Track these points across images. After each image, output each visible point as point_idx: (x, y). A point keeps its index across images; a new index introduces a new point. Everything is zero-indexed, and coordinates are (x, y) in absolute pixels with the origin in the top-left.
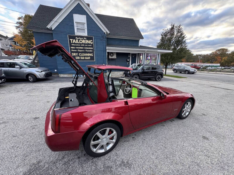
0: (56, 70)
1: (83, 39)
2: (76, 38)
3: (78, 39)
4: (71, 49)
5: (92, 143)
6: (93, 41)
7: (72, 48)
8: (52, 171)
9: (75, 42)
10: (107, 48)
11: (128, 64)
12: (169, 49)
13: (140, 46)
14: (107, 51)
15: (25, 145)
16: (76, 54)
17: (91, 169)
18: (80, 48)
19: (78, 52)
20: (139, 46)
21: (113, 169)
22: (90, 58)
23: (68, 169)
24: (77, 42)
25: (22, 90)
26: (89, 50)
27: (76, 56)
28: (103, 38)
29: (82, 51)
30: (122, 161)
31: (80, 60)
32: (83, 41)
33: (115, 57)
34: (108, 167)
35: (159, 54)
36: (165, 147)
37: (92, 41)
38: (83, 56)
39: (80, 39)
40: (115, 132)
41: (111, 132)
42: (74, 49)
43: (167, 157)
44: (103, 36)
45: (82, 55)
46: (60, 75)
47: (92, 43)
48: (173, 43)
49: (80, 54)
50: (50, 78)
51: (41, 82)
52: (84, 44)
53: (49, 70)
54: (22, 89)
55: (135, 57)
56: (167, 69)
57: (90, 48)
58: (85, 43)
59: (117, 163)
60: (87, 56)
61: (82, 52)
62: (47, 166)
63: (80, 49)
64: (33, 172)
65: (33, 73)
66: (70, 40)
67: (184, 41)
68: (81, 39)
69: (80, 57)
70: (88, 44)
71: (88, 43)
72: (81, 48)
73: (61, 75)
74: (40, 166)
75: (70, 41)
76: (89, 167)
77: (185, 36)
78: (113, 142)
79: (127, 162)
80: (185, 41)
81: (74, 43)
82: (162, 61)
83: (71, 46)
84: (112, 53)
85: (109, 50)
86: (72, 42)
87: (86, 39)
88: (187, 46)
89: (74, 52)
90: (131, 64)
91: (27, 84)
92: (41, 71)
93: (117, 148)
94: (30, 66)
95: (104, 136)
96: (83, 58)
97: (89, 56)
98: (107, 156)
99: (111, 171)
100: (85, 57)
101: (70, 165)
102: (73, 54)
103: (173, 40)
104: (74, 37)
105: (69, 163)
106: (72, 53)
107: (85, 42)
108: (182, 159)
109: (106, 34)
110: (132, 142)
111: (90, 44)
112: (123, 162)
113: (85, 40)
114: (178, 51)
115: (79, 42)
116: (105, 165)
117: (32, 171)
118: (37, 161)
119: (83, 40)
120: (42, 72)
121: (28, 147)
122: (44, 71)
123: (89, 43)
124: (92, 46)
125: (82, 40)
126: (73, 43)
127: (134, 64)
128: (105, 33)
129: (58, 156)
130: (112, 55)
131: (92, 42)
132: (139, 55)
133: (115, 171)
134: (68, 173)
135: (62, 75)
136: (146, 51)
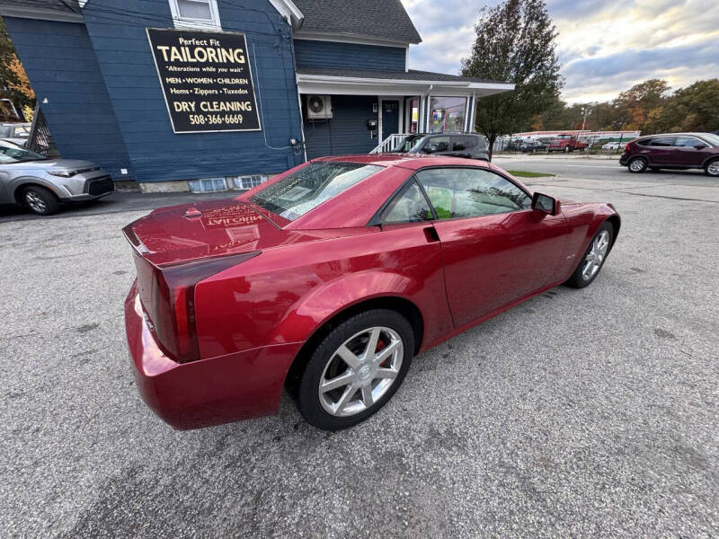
0: (124, 171)
1: (209, 46)
2: (181, 40)
3: (188, 46)
4: (168, 86)
5: (325, 385)
6: (244, 54)
7: (172, 80)
8: (191, 494)
9: (179, 57)
10: (298, 81)
11: (374, 136)
12: (502, 81)
13: (409, 70)
14: (301, 91)
15: (65, 419)
16: (189, 107)
17: (332, 468)
18: (199, 80)
19: (198, 99)
20: (407, 71)
21: (410, 458)
22: (241, 119)
23: (247, 480)
24: (186, 56)
25: (11, 242)
26: (237, 87)
27: (194, 114)
28: (281, 39)
29: (210, 92)
30: (431, 431)
31: (207, 126)
32: (210, 55)
33: (327, 112)
34: (389, 455)
35: (471, 98)
36: (555, 374)
37: (241, 51)
38: (216, 114)
39: (196, 46)
40: (396, 341)
41: (384, 341)
42: (178, 86)
43: (571, 401)
44: (280, 31)
45: (212, 107)
46: (141, 185)
47: (243, 61)
48: (514, 58)
49: (205, 106)
50: (106, 197)
51: (78, 213)
52: (214, 64)
53: (97, 169)
54: (10, 240)
55: (394, 110)
56: (493, 156)
57: (237, 81)
58: (216, 61)
59: (417, 438)
60: (232, 113)
61: (210, 98)
62: (166, 480)
63: (202, 86)
64: (116, 507)
65: (38, 181)
66: (159, 48)
67: (549, 49)
68: (200, 46)
69: (205, 114)
70: (228, 64)
71: (227, 59)
72: (204, 80)
73: (148, 185)
74: (141, 483)
75: (159, 53)
76: (323, 462)
77: (554, 33)
78: (392, 373)
79: (449, 432)
80: (552, 50)
81: (177, 60)
82: (481, 126)
83: (166, 74)
84: (316, 98)
85: (305, 85)
86: (166, 59)
87: (217, 43)
88: (558, 68)
89: (181, 98)
90: (384, 139)
91: (25, 222)
92: (71, 170)
93: (403, 391)
94: (21, 158)
95: (363, 357)
96: (219, 120)
97: (237, 113)
98: (374, 423)
99: (403, 467)
100: (223, 114)
101: (254, 467)
102: (178, 107)
103: (515, 49)
104: (172, 38)
105: (247, 461)
106: (175, 103)
107: (217, 56)
108: (617, 402)
109: (289, 21)
110: (444, 370)
111: (236, 65)
112: (434, 434)
113: (215, 47)
114: (528, 88)
115: (193, 57)
116: (375, 449)
117: (111, 504)
118: (123, 470)
119: (209, 49)
120: (72, 175)
121: (78, 427)
122: (79, 172)
123: (233, 61)
124: (245, 75)
125: (205, 48)
126: (170, 63)
127: (392, 137)
128: (285, 20)
129: (202, 442)
130: (316, 104)
131: (242, 57)
132: (408, 102)
133: (415, 465)
134: (252, 493)
135: (149, 188)
136: (431, 87)
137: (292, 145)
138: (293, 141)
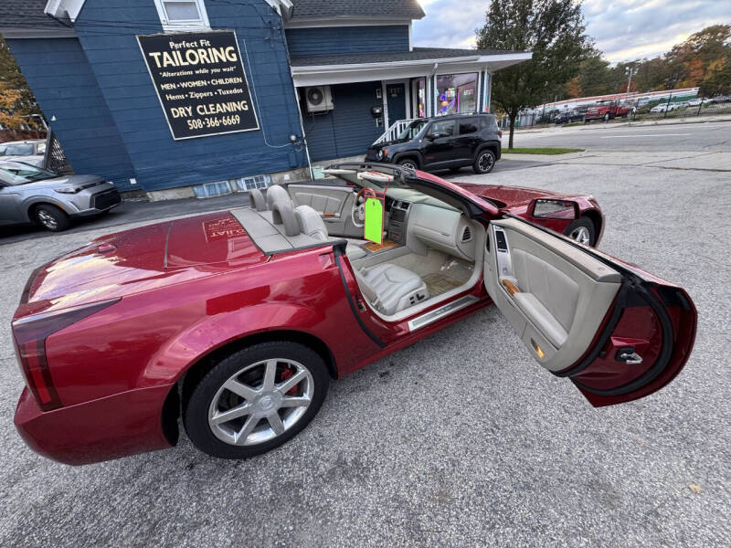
0: (133, 181)
1: (200, 47)
2: (172, 44)
3: (179, 49)
4: (164, 93)
5: (217, 417)
6: (236, 51)
7: (166, 86)
8: (96, 522)
9: (171, 62)
10: (293, 74)
11: (380, 124)
12: (520, 49)
13: (415, 49)
14: (297, 84)
15: (14, 444)
16: (187, 112)
17: (230, 499)
18: (194, 84)
19: (194, 103)
20: (411, 49)
21: (305, 493)
22: (238, 120)
23: (149, 510)
24: (178, 60)
25: (22, 262)
26: (231, 86)
27: (191, 118)
28: (273, 32)
29: (205, 94)
30: (339, 459)
31: (205, 130)
32: (201, 56)
33: (327, 104)
34: (290, 485)
35: (483, 73)
36: (492, 394)
37: (232, 48)
38: (213, 116)
39: (187, 49)
42: (173, 92)
43: (496, 426)
44: (270, 22)
45: (209, 110)
46: (148, 194)
47: (235, 59)
48: (534, 21)
49: (202, 110)
50: (113, 208)
51: (87, 228)
52: (206, 66)
53: (102, 183)
54: (22, 259)
55: (400, 93)
56: (515, 131)
57: (231, 80)
58: (209, 62)
59: (322, 468)
60: (229, 114)
61: (206, 101)
62: (79, 507)
63: (197, 90)
64: (29, 534)
65: (48, 200)
66: (151, 54)
67: (574, 7)
68: (191, 48)
69: (202, 118)
70: (221, 64)
71: (219, 58)
72: (198, 83)
73: (155, 194)
74: (57, 510)
75: (151, 60)
76: (224, 492)
78: (305, 401)
79: (355, 462)
80: (578, 8)
81: (169, 65)
82: (499, 100)
83: (160, 81)
84: (315, 90)
85: (301, 77)
86: (159, 66)
87: (208, 43)
88: (583, 28)
89: (178, 104)
90: (390, 125)
91: (39, 240)
92: (77, 187)
93: (326, 415)
94: (33, 178)
95: (260, 390)
96: (216, 123)
97: (234, 113)
98: (286, 451)
99: (298, 499)
100: (220, 116)
101: (160, 496)
102: (176, 113)
103: (535, 11)
104: (162, 43)
105: (156, 489)
106: (172, 110)
107: (208, 56)
108: (546, 427)
109: (279, 12)
110: (379, 390)
111: (229, 64)
112: (341, 462)
113: (206, 48)
114: (551, 53)
115: (185, 60)
116: (278, 478)
117: (26, 530)
118: (46, 497)
119: (200, 51)
120: (78, 190)
121: (22, 452)
122: (85, 187)
123: (225, 60)
124: (238, 73)
125: (195, 49)
126: (163, 69)
127: (398, 123)
128: (274, 10)
129: (122, 468)
130: (315, 97)
131: (234, 55)
132: (414, 84)
133: (309, 497)
134: (150, 523)
135: (156, 196)
136: (436, 65)
137: (292, 142)
138: (293, 138)
